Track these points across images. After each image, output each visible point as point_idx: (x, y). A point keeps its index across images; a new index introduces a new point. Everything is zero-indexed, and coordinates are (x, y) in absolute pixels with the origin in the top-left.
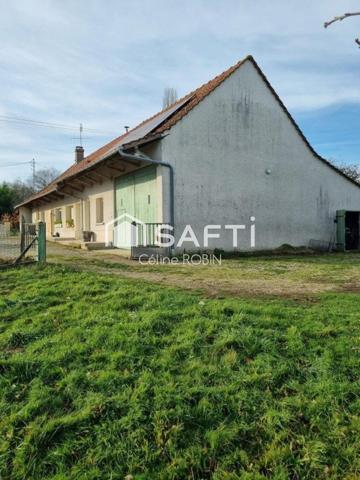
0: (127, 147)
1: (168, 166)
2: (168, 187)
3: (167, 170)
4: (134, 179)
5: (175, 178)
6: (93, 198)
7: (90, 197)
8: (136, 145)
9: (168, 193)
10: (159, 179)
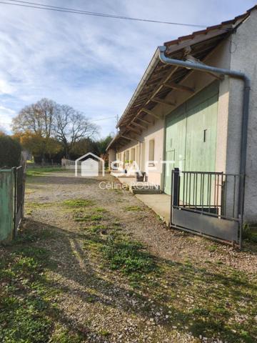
0: (174, 48)
1: (241, 78)
2: (238, 112)
3: (238, 85)
4: (186, 112)
5: (251, 99)
6: (147, 139)
7: (145, 138)
8: (186, 45)
9: (238, 122)
10: (224, 99)
